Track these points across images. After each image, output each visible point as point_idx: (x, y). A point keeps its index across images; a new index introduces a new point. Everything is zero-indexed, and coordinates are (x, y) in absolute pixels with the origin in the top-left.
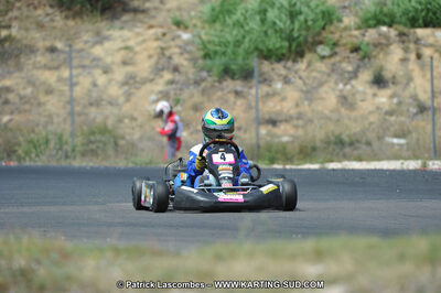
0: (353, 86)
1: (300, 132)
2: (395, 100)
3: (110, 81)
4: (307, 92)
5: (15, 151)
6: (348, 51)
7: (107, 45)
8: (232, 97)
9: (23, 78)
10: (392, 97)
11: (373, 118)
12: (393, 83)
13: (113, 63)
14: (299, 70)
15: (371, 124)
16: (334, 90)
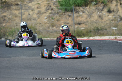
0: (102, 13)
1: (87, 27)
2: (114, 17)
3: (34, 13)
4: (89, 15)
5: (6, 34)
6: (100, 3)
7: (33, 3)
8: (68, 17)
9: (9, 13)
10: (113, 16)
11: (108, 22)
12: (113, 12)
13: (34, 8)
14: (87, 9)
15: (107, 23)
16: (97, 14)
